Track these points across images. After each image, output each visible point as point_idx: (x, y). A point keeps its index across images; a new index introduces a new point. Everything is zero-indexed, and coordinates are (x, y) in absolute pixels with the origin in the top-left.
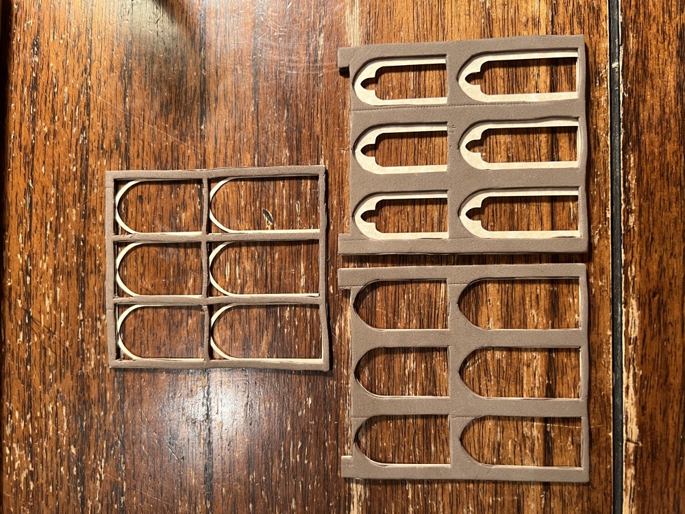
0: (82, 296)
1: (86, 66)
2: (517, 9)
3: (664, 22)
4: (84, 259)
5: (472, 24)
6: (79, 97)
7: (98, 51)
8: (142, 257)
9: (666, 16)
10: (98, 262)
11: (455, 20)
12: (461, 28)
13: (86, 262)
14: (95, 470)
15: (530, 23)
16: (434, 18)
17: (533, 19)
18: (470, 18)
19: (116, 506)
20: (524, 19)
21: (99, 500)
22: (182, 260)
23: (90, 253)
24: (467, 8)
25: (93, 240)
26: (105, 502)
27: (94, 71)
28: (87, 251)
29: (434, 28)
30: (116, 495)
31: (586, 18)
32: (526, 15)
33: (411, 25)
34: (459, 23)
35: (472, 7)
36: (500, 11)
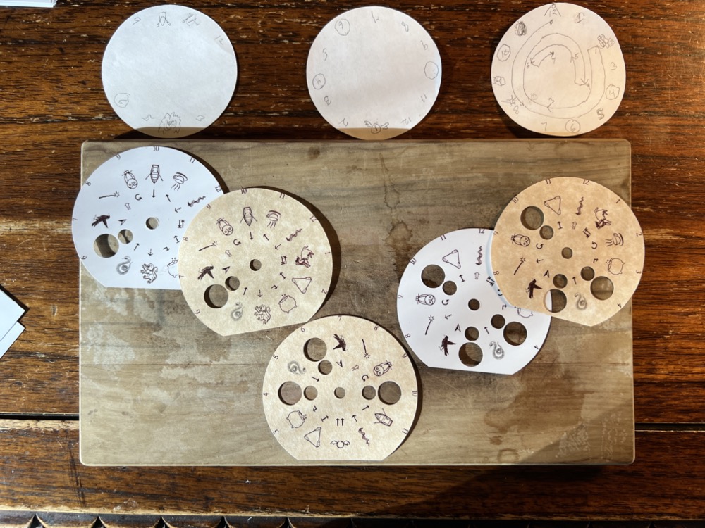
0: (449, 9)
1: (639, 14)
2: (662, 358)
3: (646, 462)
4: (480, 11)
5: (653, 324)
6: (613, 8)
7: (650, 25)
8: (481, 61)
9: (650, 464)
10: (477, 23)
11: (657, 312)
12: (651, 316)
13: (478, 13)
14: (308, 18)
15: (650, 367)
16: (659, 296)
17: (654, 369)
18: (657, 323)
19: (280, 35)
20: (654, 362)
21: (284, 21)
22: (479, 94)
23: (485, 16)
24: (665, 321)
25: (496, 18)
26: (283, 26)
27: (634, 21)
28: (487, 14)
29: (651, 296)
30: (290, 36)
31: (652, 407)
32: (657, 364)
33: (655, 279)
34: (654, 315)
35: (665, 324)
36: (661, 345)
